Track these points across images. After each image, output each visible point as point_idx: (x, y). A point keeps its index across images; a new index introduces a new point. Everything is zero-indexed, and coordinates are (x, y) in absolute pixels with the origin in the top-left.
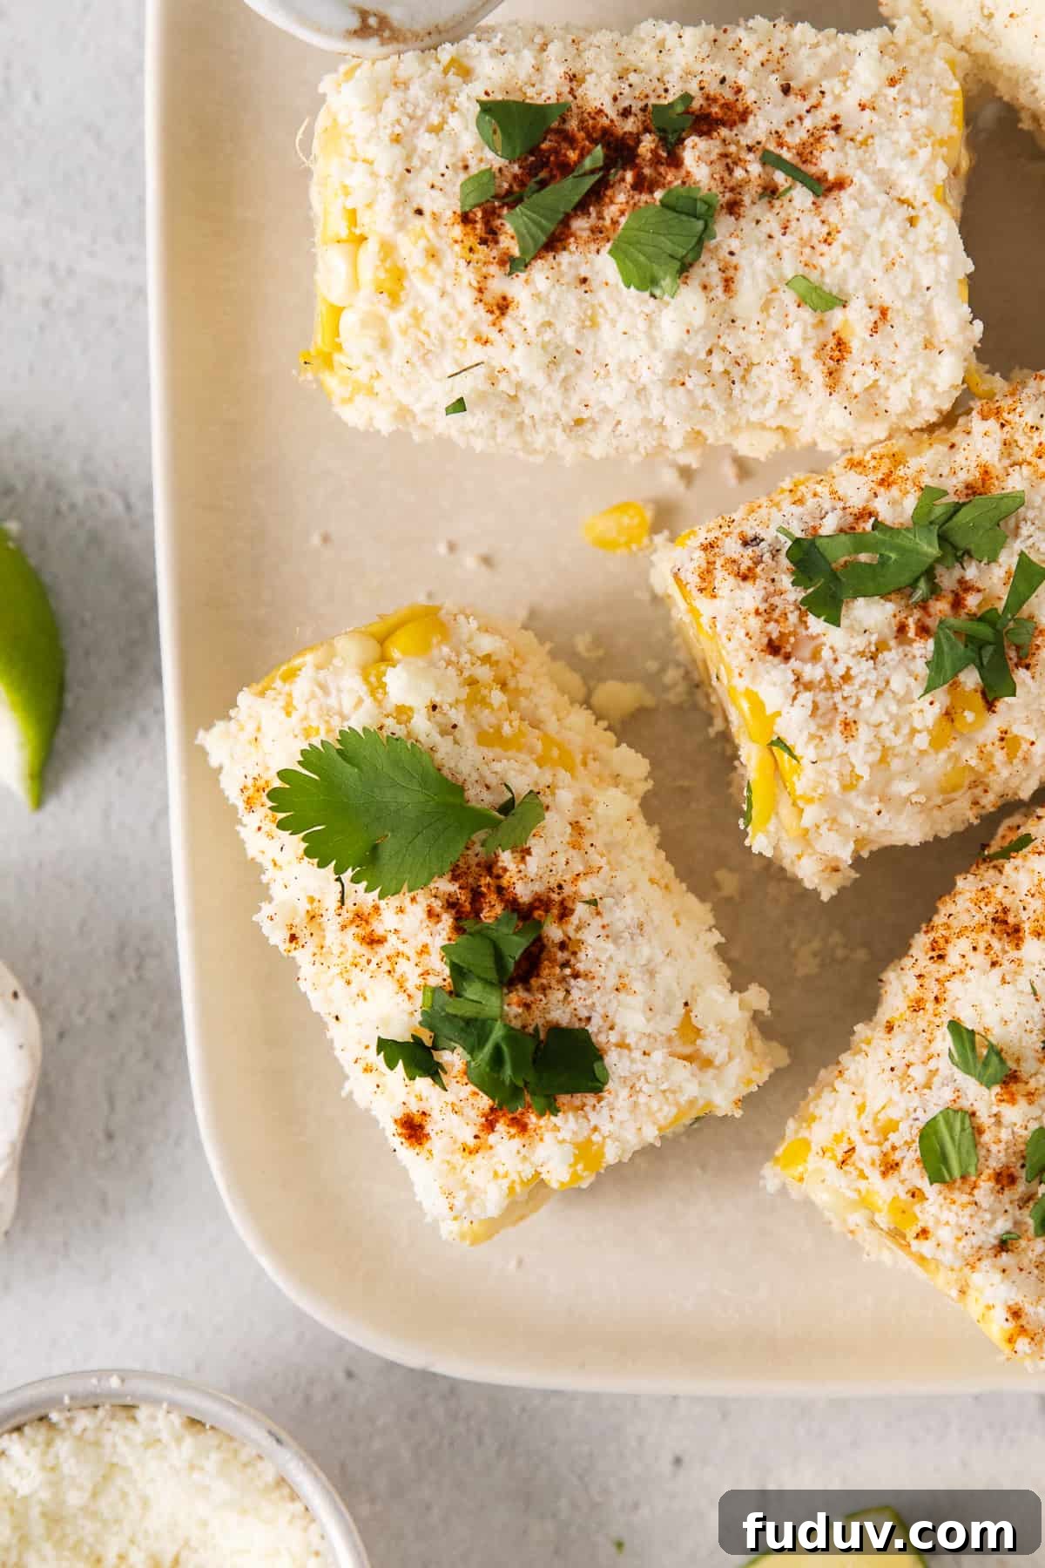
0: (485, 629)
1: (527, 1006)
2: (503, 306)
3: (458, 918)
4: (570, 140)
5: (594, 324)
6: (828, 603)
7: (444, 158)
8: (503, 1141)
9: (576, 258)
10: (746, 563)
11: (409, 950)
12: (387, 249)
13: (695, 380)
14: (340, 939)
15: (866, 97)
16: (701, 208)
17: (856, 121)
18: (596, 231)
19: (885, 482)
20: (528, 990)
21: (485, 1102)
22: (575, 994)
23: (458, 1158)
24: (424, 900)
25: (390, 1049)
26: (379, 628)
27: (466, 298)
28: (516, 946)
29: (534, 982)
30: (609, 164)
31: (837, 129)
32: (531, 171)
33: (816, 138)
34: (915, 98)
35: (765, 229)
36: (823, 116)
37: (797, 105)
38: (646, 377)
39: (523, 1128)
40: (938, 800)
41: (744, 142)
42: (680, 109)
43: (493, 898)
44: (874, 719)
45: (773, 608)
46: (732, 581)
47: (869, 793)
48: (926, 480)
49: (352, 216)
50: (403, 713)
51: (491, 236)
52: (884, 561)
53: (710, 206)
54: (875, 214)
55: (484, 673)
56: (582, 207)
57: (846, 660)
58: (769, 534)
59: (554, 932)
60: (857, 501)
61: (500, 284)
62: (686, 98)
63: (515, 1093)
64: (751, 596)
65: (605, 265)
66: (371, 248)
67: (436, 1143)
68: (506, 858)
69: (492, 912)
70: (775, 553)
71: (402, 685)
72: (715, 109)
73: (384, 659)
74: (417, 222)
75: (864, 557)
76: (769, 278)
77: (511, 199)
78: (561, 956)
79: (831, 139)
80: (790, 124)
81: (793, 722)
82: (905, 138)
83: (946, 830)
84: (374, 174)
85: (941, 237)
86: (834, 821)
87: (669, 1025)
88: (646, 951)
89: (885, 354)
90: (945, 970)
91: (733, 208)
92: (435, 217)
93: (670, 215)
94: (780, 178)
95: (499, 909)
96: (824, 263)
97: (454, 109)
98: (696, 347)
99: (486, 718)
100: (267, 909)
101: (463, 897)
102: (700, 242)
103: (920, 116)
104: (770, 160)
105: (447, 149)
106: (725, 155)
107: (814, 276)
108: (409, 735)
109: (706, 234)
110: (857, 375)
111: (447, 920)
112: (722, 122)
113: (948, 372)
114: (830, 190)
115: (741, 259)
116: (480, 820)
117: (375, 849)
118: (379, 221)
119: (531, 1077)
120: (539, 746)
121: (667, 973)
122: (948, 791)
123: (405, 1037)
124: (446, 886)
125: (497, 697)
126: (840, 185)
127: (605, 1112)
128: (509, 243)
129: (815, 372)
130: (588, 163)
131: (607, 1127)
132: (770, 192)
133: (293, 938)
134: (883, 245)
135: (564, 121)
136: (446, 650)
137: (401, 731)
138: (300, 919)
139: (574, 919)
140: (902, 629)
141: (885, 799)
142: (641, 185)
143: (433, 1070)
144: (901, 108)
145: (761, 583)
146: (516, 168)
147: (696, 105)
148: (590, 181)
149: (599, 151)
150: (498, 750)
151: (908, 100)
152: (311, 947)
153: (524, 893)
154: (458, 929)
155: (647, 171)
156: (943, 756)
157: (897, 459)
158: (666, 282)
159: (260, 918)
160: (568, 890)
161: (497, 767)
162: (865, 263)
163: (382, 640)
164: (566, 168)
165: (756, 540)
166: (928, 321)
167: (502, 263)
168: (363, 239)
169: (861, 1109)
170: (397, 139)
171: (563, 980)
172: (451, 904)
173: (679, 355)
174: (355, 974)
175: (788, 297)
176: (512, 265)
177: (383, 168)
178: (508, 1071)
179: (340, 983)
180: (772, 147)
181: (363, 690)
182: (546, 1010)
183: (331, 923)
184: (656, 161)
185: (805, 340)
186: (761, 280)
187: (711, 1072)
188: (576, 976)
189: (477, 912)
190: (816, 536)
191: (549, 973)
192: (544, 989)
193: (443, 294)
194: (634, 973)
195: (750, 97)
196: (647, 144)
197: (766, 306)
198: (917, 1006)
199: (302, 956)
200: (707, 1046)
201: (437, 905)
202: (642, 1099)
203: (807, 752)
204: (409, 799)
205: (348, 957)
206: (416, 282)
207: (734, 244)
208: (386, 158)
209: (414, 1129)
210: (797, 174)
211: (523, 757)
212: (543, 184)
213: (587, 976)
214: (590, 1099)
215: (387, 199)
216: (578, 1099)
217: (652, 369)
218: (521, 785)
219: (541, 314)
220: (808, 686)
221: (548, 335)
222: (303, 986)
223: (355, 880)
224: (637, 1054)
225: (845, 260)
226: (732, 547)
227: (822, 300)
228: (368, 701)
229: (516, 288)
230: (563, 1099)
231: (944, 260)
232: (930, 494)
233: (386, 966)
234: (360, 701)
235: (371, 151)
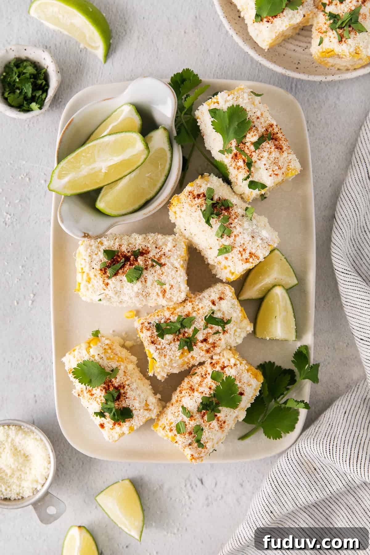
0: (107, 339)
1: (119, 405)
2: (107, 284)
3: (106, 390)
4: (119, 257)
5: (123, 287)
6: (161, 335)
7: (98, 259)
8: (117, 427)
9: (120, 277)
10: (148, 327)
11: (98, 396)
12: (88, 274)
13: (140, 296)
14: (87, 395)
15: (169, 249)
16: (141, 269)
17: (168, 254)
18: (123, 272)
19: (172, 314)
20: (119, 401)
21: (113, 422)
22: (127, 401)
23: (110, 430)
24: (100, 388)
25: (96, 414)
26: (89, 341)
27: (101, 283)
28: (116, 395)
29: (119, 400)
30: (125, 261)
31: (164, 255)
32: (112, 262)
33: (161, 257)
34: (178, 250)
35: (152, 272)
36: (162, 252)
37: (158, 250)
38: (132, 296)
39: (120, 425)
40: (181, 366)
41: (149, 257)
42: (138, 251)
43: (111, 386)
44: (170, 354)
45: (152, 336)
46: (146, 331)
47: (169, 366)
48: (179, 314)
49: (82, 269)
50: (93, 356)
51: (105, 273)
52: (171, 328)
53: (142, 269)
54: (171, 270)
55: (107, 347)
56: (121, 268)
57: (165, 345)
58: (152, 322)
59: (122, 391)
60: (167, 317)
61: (107, 281)
62: (139, 249)
63: (118, 420)
64: (149, 333)
65: (124, 278)
66: (85, 274)
67: (106, 428)
68: (113, 380)
69: (111, 389)
70: (153, 326)
71: (93, 351)
72: (144, 251)
73: (90, 347)
74: (93, 270)
75: (168, 327)
76: (152, 280)
77: (109, 267)
78: (124, 395)
79: (163, 257)
80: (157, 254)
81: (156, 355)
82: (176, 257)
83: (183, 370)
84: (86, 262)
85: (182, 274)
86: (163, 371)
87: (143, 404)
88: (138, 392)
89: (172, 292)
90: (182, 395)
91: (146, 269)
92: (96, 269)
93: (135, 270)
94: (154, 264)
95: (112, 388)
96: (162, 278)
97: (99, 251)
98: (140, 291)
99: (108, 355)
100: (74, 390)
101: (106, 386)
102: (141, 275)
103: (179, 253)
104: (153, 260)
105: (98, 258)
106: (145, 259)
107: (160, 280)
108: (95, 360)
109: (142, 273)
110: (168, 295)
111: (104, 391)
112: (145, 254)
113: (183, 296)
114: (163, 265)
115: (147, 277)
116: (108, 374)
117: (91, 380)
118: (87, 269)
119: (120, 417)
120: (117, 359)
121: (142, 396)
122: (183, 365)
123: (99, 411)
124: (103, 385)
125: (109, 351)
126: (165, 265)
127: (134, 421)
128: (108, 274)
129: (161, 295)
130: (122, 261)
131: (134, 424)
132: (153, 266)
133: (79, 395)
134: (172, 275)
135: (118, 253)
136: (100, 344)
137: (93, 359)
138: (80, 392)
139: (125, 388)
140: (174, 339)
141: (172, 367)
142: (131, 265)
143: (104, 416)
144: (176, 251)
145: (151, 331)
146: (110, 261)
147: (141, 250)
148: (122, 264)
149: (123, 259)
150: (110, 360)
151: (177, 250)
152: (82, 396)
153: (116, 385)
154: (106, 392)
155: (132, 262)
156: (181, 360)
157: (175, 309)
158: (135, 281)
159: (73, 392)
160: (124, 383)
161: (110, 363)
162: (169, 278)
163: (89, 343)
164: (118, 262)
165: (150, 323)
166: (180, 287)
167: (107, 277)
168: (84, 272)
169: (167, 419)
170: (90, 256)
171: (124, 399)
172: (104, 388)
173: (138, 292)
174: (90, 401)
175: (156, 283)
176: (109, 278)
177: (87, 261)
178: (116, 417)
179: (87, 402)
180: (153, 258)
181: (86, 353)
182: (122, 405)
183: (85, 392)
184: (133, 260)
185: (159, 290)
186: (151, 281)
187: (151, 412)
188: (127, 398)
189: (109, 389)
190: (160, 323)
191: (122, 398)
192: (121, 401)
193: (97, 282)
194: (136, 396)
195: (150, 249)
196: (132, 258)
197: (152, 285)
198: (177, 401)
199: (81, 398)
200: (150, 407)
201: (102, 388)
202: (140, 418)
203: (158, 360)
204: (95, 371)
205: (88, 398)
206: (92, 280)
207: (147, 275)
208: (88, 259)
209: (102, 426)
210: (157, 263)
211: (115, 361)
212: (114, 264)
213: (128, 398)
214: (131, 419)
215: (88, 266)
216: (129, 419)
217: (133, 294)
218: (114, 366)
219: (114, 286)
220: (158, 349)
221: (115, 289)
222: (82, 403)
223: (88, 386)
224: (138, 411)
225: (165, 278)
226: (146, 324)
227: (162, 284)
228: (87, 355)
229: (109, 281)
230: (126, 420)
231: (182, 277)
232: (180, 316)
233: (95, 399)
234: (86, 355)
235: (85, 258)
